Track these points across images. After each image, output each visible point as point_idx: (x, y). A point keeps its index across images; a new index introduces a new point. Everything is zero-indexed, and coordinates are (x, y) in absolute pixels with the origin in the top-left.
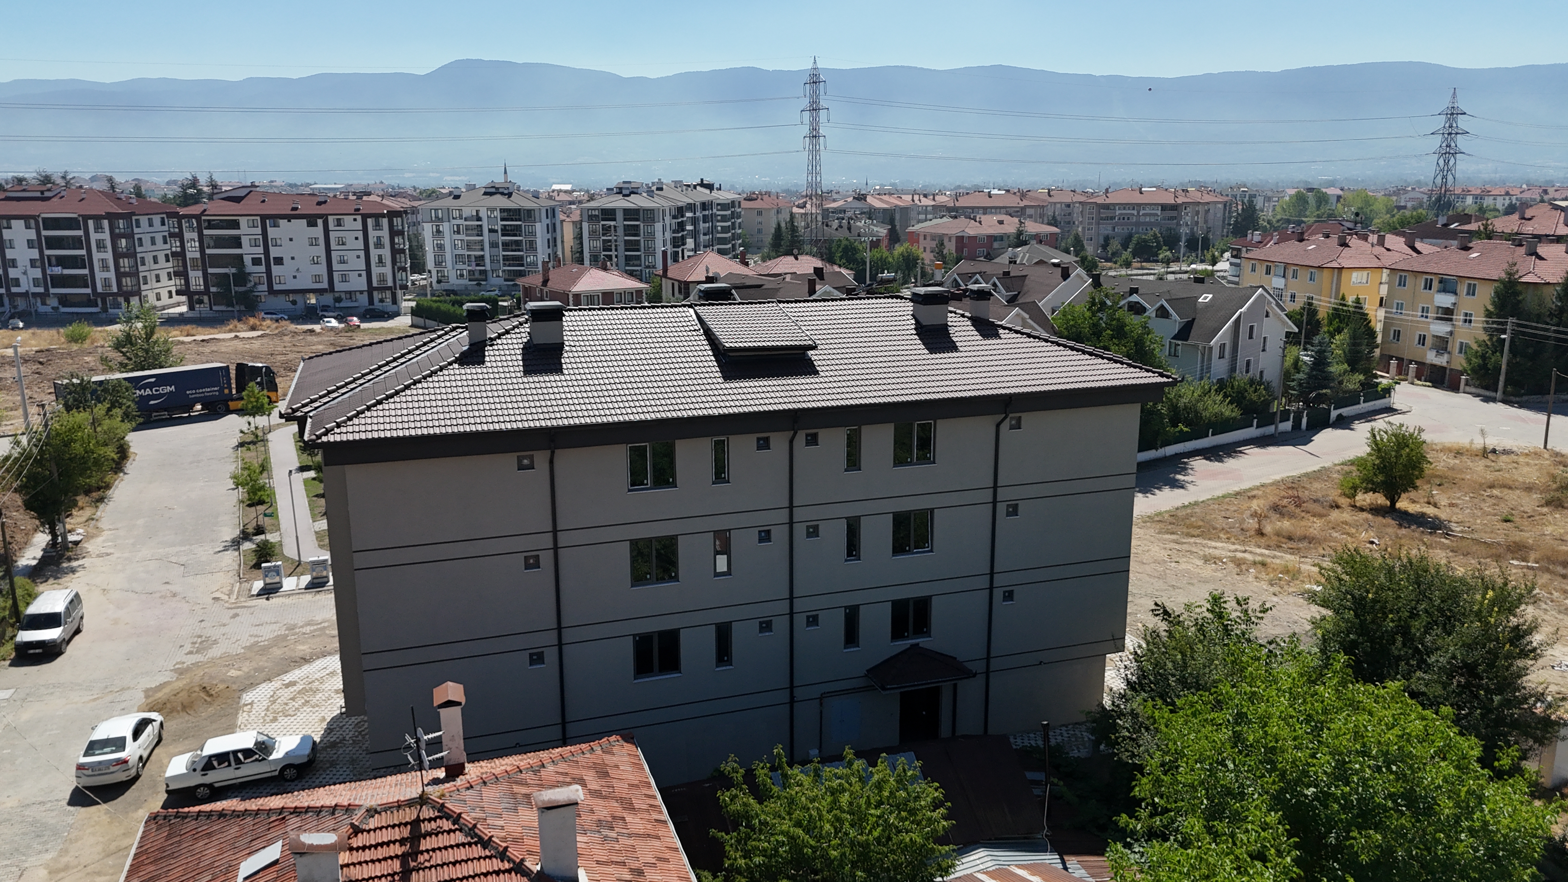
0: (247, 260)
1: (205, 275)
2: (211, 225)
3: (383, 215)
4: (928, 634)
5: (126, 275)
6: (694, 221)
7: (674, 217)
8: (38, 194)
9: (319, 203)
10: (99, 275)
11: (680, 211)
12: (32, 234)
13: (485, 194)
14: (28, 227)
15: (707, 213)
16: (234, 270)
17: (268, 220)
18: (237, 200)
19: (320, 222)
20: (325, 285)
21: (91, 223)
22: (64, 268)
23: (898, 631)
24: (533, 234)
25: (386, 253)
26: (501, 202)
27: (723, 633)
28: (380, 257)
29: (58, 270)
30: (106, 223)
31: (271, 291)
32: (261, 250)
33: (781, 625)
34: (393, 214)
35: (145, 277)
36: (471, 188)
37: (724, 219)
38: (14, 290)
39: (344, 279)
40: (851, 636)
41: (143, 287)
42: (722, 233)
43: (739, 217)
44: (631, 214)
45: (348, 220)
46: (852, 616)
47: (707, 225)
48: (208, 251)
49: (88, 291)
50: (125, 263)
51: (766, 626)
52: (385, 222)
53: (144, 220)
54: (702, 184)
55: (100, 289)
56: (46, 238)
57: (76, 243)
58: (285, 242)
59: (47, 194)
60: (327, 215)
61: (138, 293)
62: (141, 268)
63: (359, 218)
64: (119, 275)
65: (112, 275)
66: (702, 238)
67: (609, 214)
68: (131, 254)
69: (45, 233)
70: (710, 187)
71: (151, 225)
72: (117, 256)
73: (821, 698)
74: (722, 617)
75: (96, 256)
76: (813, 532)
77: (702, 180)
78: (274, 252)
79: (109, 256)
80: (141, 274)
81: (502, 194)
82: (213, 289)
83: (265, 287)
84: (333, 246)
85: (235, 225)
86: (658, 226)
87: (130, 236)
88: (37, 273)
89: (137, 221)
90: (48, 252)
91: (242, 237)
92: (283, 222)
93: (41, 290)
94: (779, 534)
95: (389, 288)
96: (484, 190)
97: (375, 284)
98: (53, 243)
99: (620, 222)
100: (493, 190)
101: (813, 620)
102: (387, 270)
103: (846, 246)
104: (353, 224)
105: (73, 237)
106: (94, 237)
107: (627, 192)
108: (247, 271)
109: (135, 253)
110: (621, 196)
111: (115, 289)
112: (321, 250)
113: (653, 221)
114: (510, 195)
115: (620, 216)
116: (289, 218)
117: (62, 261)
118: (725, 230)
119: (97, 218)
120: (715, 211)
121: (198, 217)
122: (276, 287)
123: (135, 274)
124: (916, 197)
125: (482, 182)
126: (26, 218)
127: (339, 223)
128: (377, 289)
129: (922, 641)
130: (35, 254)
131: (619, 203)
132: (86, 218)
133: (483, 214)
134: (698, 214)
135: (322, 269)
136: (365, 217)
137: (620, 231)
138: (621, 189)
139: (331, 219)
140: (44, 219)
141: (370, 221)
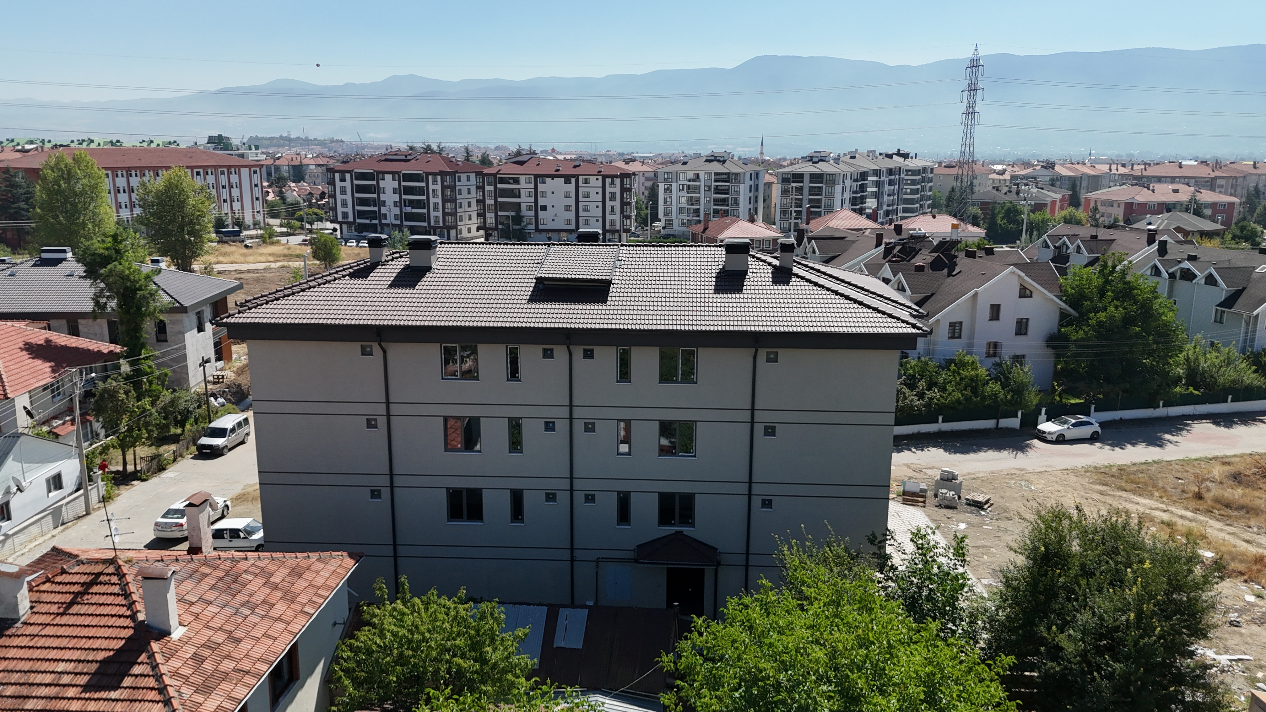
0: (523, 206)
1: (496, 216)
2: (503, 181)
3: (617, 176)
4: (692, 525)
5: (449, 214)
6: (878, 184)
7: (856, 181)
8: (404, 157)
9: (575, 167)
10: (433, 214)
11: (864, 175)
12: (396, 184)
13: (706, 161)
14: (394, 179)
15: (893, 177)
16: (513, 214)
17: (539, 178)
18: (521, 163)
19: (573, 180)
20: (573, 227)
21: (430, 177)
22: (413, 208)
23: (665, 517)
24: (738, 193)
25: (617, 204)
26: (716, 167)
27: (517, 497)
28: (613, 207)
29: (409, 209)
30: (439, 178)
31: (537, 229)
32: (532, 199)
33: (563, 498)
34: (625, 176)
35: (461, 217)
36: (698, 156)
37: (914, 182)
38: (384, 221)
39: (587, 224)
40: (624, 515)
41: (459, 223)
42: (910, 194)
43: (930, 180)
44: (817, 177)
45: (592, 179)
46: (624, 501)
47: (892, 187)
48: (500, 200)
49: (425, 224)
50: (448, 205)
51: (551, 497)
52: (618, 181)
53: (464, 177)
54: (899, 154)
55: (432, 224)
56: (404, 187)
57: (420, 191)
58: (549, 194)
59: (409, 157)
60: (578, 175)
61: (456, 227)
62: (459, 210)
63: (600, 178)
64: (445, 214)
65: (440, 214)
66: (886, 198)
67: (799, 177)
68: (454, 200)
69: (403, 184)
70: (906, 156)
71: (468, 180)
72: (444, 201)
73: (598, 561)
74: (516, 484)
75: (432, 200)
76: (590, 427)
77: (899, 150)
78: (541, 201)
79: (439, 200)
80: (458, 214)
81: (719, 161)
82: (500, 227)
83: (533, 227)
84: (581, 199)
85: (516, 181)
86: (838, 188)
87: (453, 188)
88: (397, 211)
89: (459, 177)
90: (404, 197)
91: (522, 191)
92: (548, 180)
93: (398, 222)
94: (562, 426)
95: (618, 231)
96: (705, 158)
97: (607, 228)
98: (409, 191)
99: (806, 184)
100: (713, 158)
101: (590, 498)
102: (617, 217)
103: (1009, 208)
104: (596, 182)
105: (419, 187)
106: (431, 187)
107: (817, 160)
108: (522, 214)
109: (456, 199)
110: (810, 163)
111: (441, 224)
112: (572, 202)
113: (834, 183)
114: (724, 162)
115: (807, 179)
116: (553, 177)
117: (412, 203)
118: (913, 192)
119: (434, 174)
120: (902, 176)
121: (494, 175)
122: (541, 227)
123: (454, 214)
124: (1114, 167)
125: (706, 152)
126: (393, 173)
127: (586, 181)
128: (609, 231)
129: (686, 530)
130: (396, 198)
131: (809, 169)
132: (428, 174)
133: (702, 176)
134: (882, 178)
135: (572, 215)
136: (604, 177)
137: (806, 191)
138: (812, 157)
139: (581, 178)
140: (404, 174)
141: (608, 181)
